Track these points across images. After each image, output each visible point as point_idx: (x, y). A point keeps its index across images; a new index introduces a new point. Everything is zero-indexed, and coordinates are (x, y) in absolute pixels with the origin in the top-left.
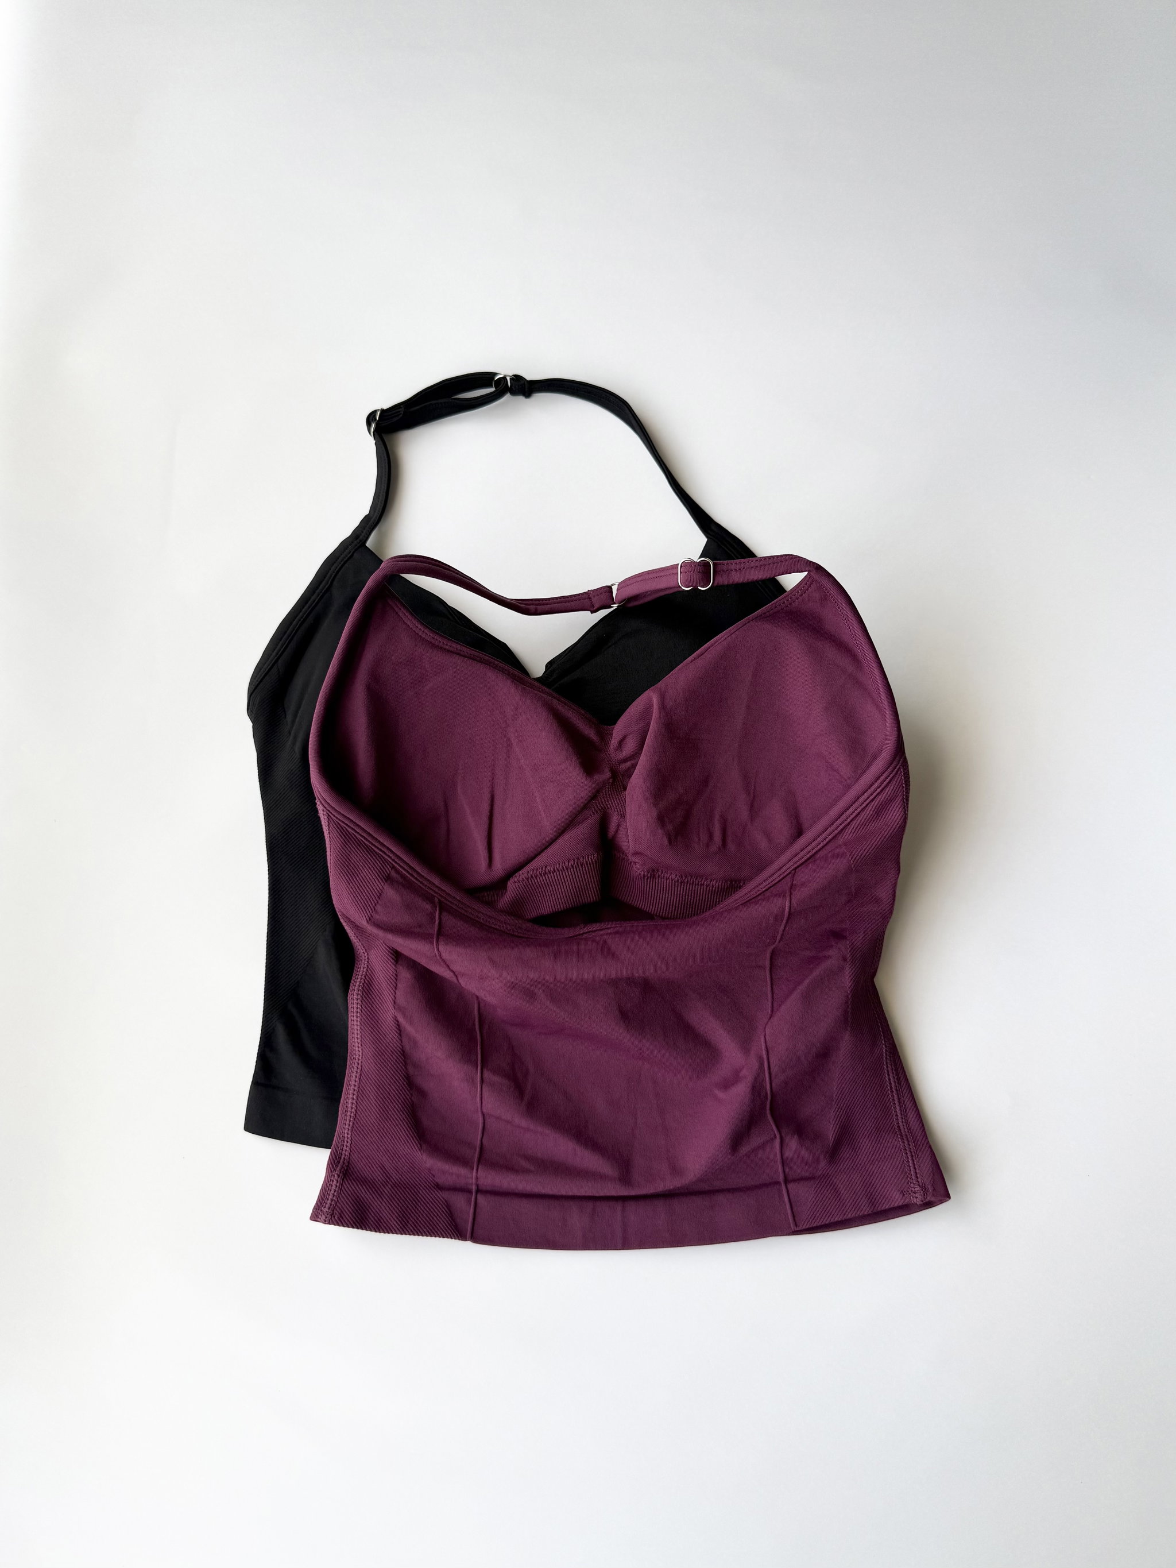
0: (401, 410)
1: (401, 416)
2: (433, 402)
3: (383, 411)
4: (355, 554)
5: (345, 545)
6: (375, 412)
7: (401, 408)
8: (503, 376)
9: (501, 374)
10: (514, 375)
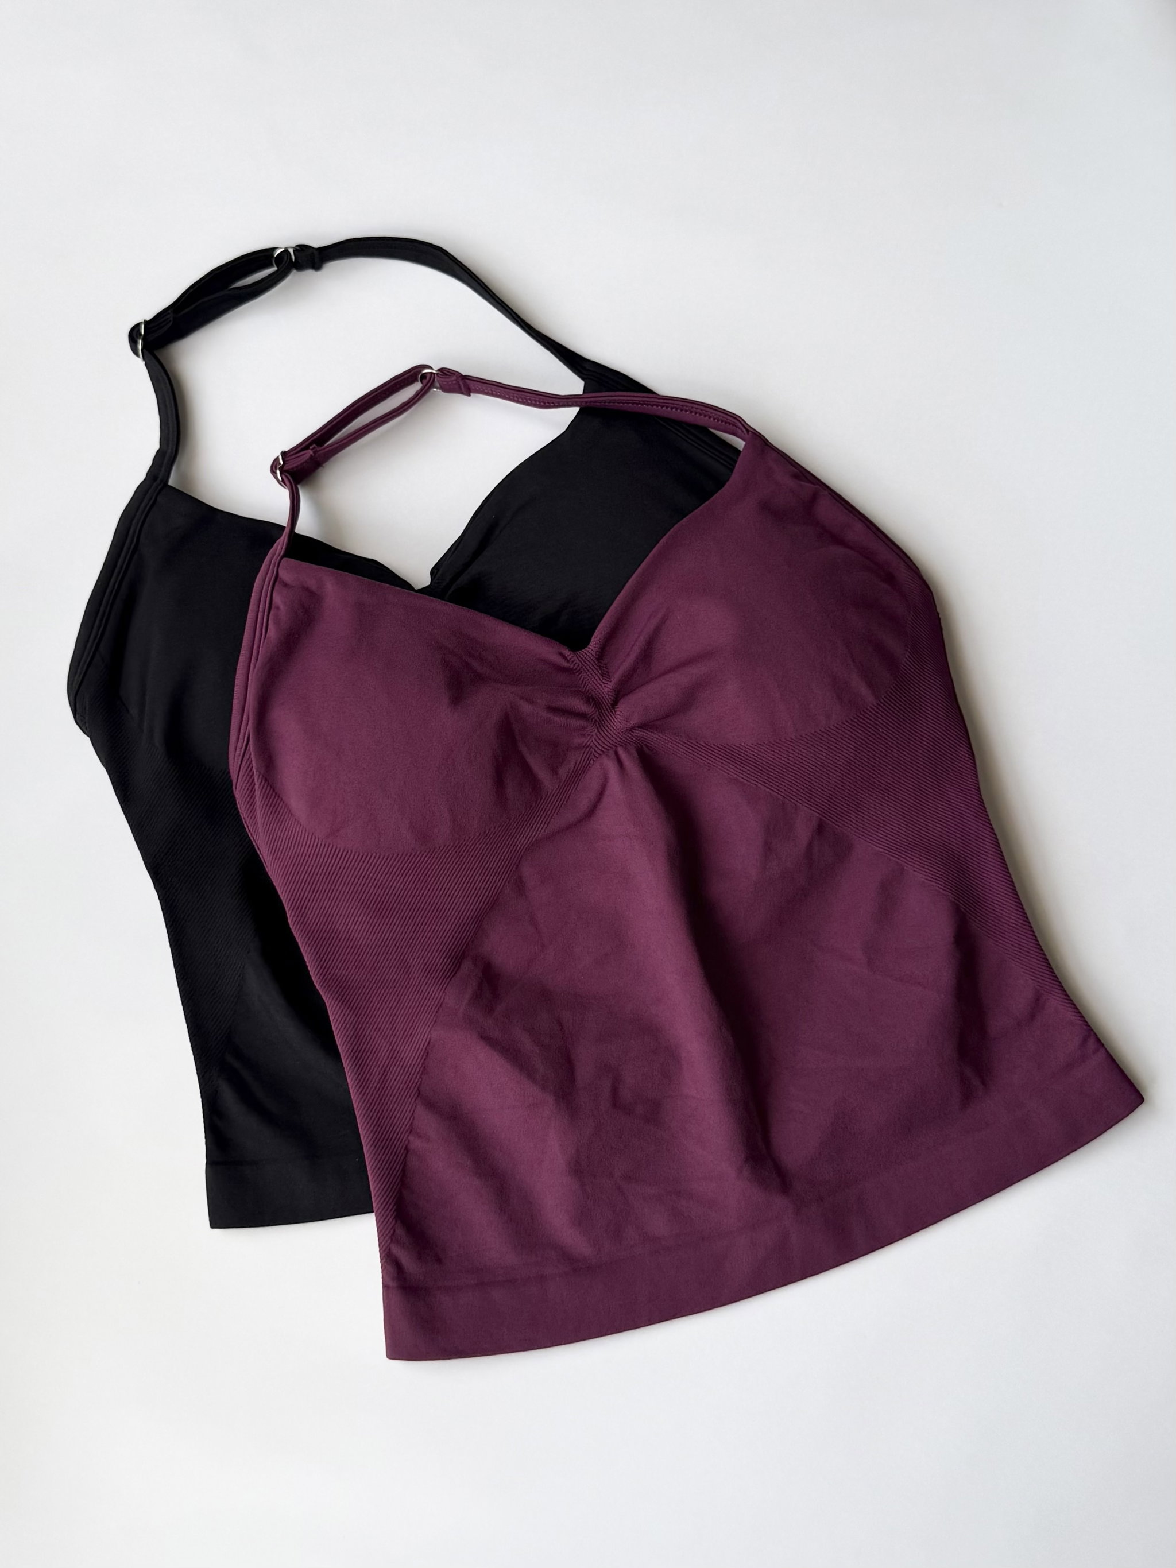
0: (168, 316)
1: (171, 323)
2: (206, 299)
3: (146, 323)
4: (159, 499)
5: (141, 492)
6: (137, 327)
7: (169, 314)
8: (283, 249)
9: (281, 248)
10: (296, 246)
